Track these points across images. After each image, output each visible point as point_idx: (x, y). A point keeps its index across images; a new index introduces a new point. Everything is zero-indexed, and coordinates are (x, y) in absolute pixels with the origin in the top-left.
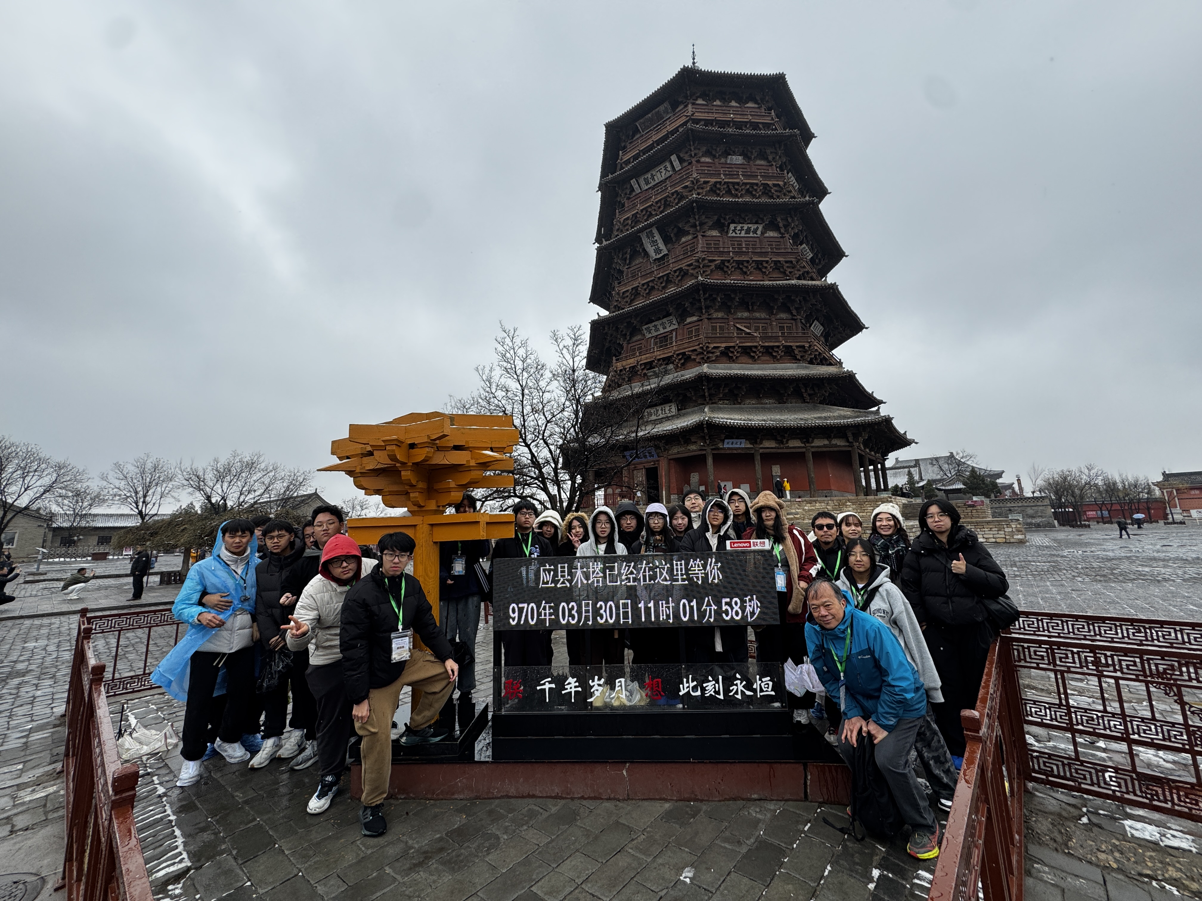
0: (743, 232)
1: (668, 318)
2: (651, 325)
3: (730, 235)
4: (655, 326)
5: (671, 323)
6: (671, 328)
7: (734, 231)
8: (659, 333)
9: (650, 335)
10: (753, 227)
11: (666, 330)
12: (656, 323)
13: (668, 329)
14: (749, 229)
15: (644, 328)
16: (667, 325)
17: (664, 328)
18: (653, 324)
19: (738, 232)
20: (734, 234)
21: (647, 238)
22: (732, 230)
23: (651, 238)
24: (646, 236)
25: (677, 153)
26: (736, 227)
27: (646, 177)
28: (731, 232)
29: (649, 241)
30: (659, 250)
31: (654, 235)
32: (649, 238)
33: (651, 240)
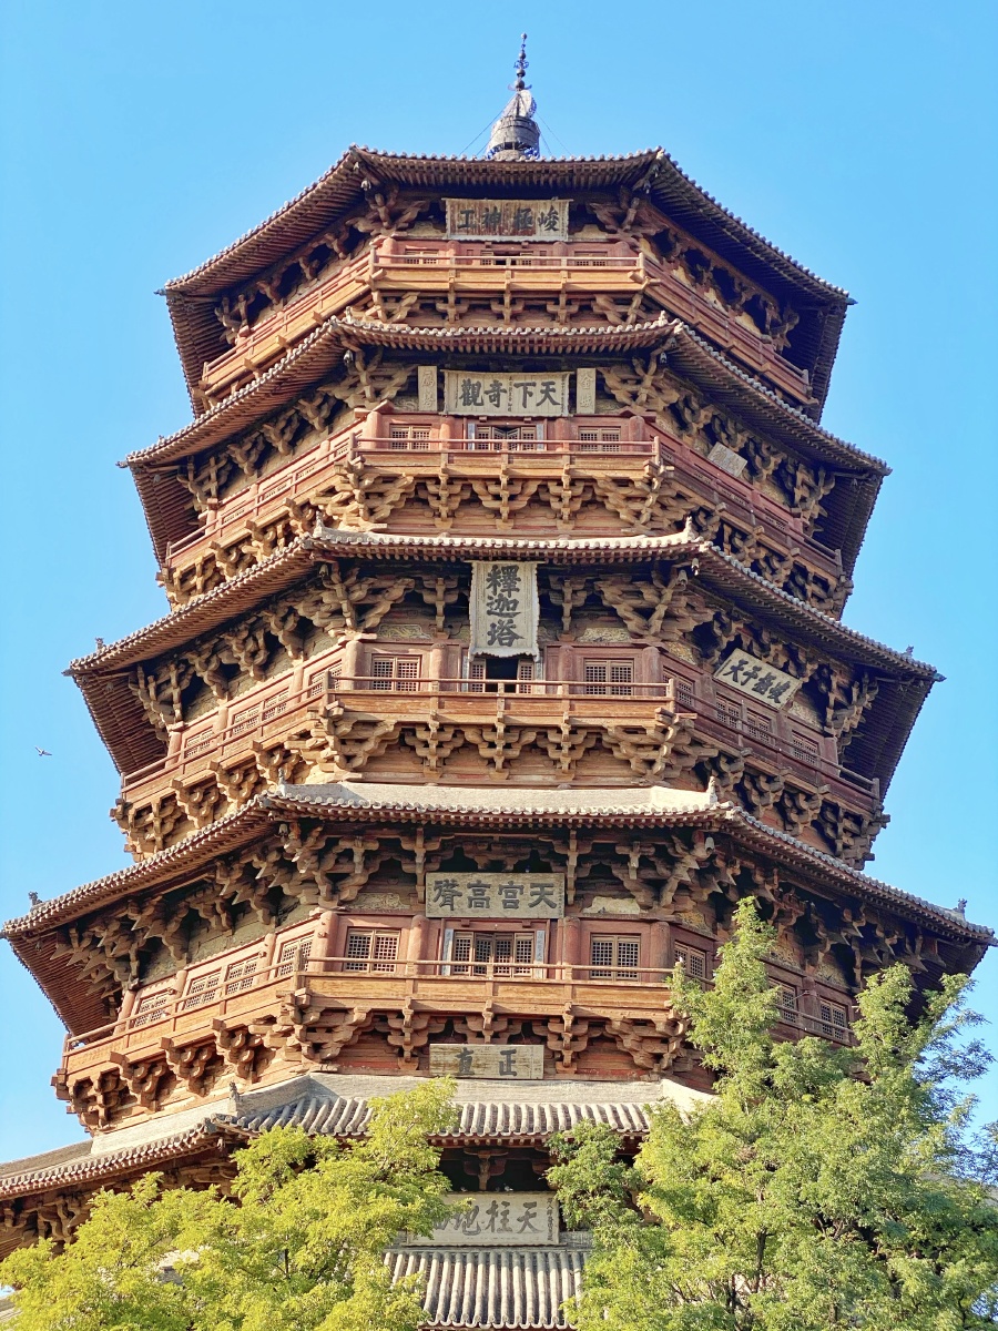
0: (753, 682)
1: (540, 878)
2: (465, 880)
3: (720, 677)
4: (479, 888)
5: (542, 896)
6: (534, 913)
7: (735, 670)
8: (482, 913)
9: (445, 912)
10: (781, 678)
11: (511, 914)
12: (486, 878)
13: (523, 912)
14: (770, 677)
15: (432, 878)
16: (525, 899)
17: (512, 904)
18: (474, 877)
19: (741, 678)
20: (729, 680)
21: (488, 580)
22: (733, 668)
23: (502, 587)
24: (489, 575)
25: (601, 369)
26: (743, 662)
27: (474, 381)
28: (728, 669)
29: (490, 592)
30: (510, 633)
31: (517, 586)
32: (494, 584)
33: (499, 592)
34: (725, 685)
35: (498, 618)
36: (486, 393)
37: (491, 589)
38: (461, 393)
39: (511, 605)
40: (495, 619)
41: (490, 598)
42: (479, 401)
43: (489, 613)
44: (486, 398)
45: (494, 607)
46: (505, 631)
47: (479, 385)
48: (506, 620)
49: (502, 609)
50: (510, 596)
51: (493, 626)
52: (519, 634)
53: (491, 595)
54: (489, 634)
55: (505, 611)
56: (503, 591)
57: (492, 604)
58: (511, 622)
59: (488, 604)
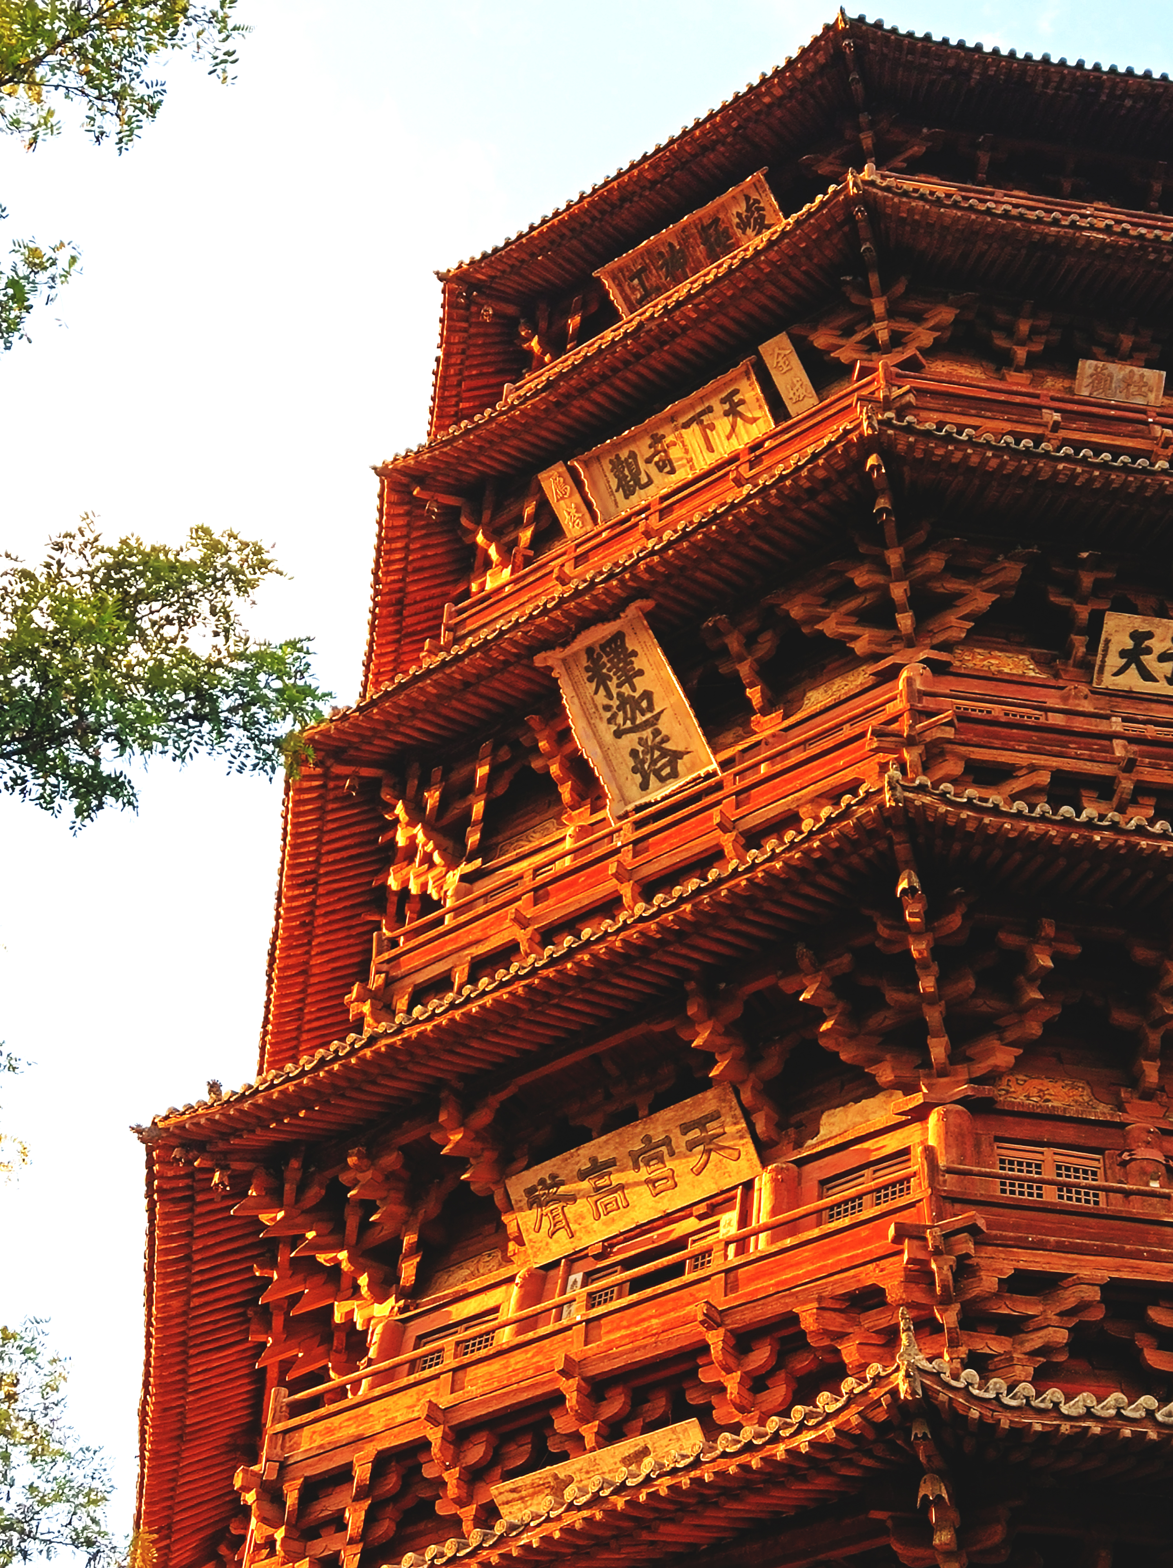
1: (691, 1108)
2: (569, 1166)
4: (599, 1174)
5: (708, 1144)
6: (708, 1183)
7: (1132, 656)
8: (622, 1221)
11: (669, 1203)
13: (688, 1190)
16: (681, 1163)
19: (1159, 668)
20: (1132, 680)
21: (590, 680)
22: (1123, 654)
23: (615, 680)
24: (587, 669)
25: (796, 329)
26: (1139, 637)
27: (624, 454)
28: (1114, 661)
29: (601, 698)
30: (665, 753)
31: (637, 667)
32: (602, 681)
33: (614, 692)
34: (1130, 695)
35: (635, 736)
36: (648, 461)
37: (602, 692)
38: (614, 482)
39: (644, 704)
40: (630, 741)
41: (607, 708)
42: (644, 479)
43: (618, 734)
44: (652, 469)
45: (620, 719)
46: (657, 754)
47: (633, 455)
48: (647, 733)
49: (633, 719)
50: (634, 690)
51: (634, 753)
52: (681, 748)
53: (606, 701)
54: (635, 770)
55: (640, 719)
56: (619, 686)
57: (614, 717)
58: (657, 733)
59: (609, 721)
